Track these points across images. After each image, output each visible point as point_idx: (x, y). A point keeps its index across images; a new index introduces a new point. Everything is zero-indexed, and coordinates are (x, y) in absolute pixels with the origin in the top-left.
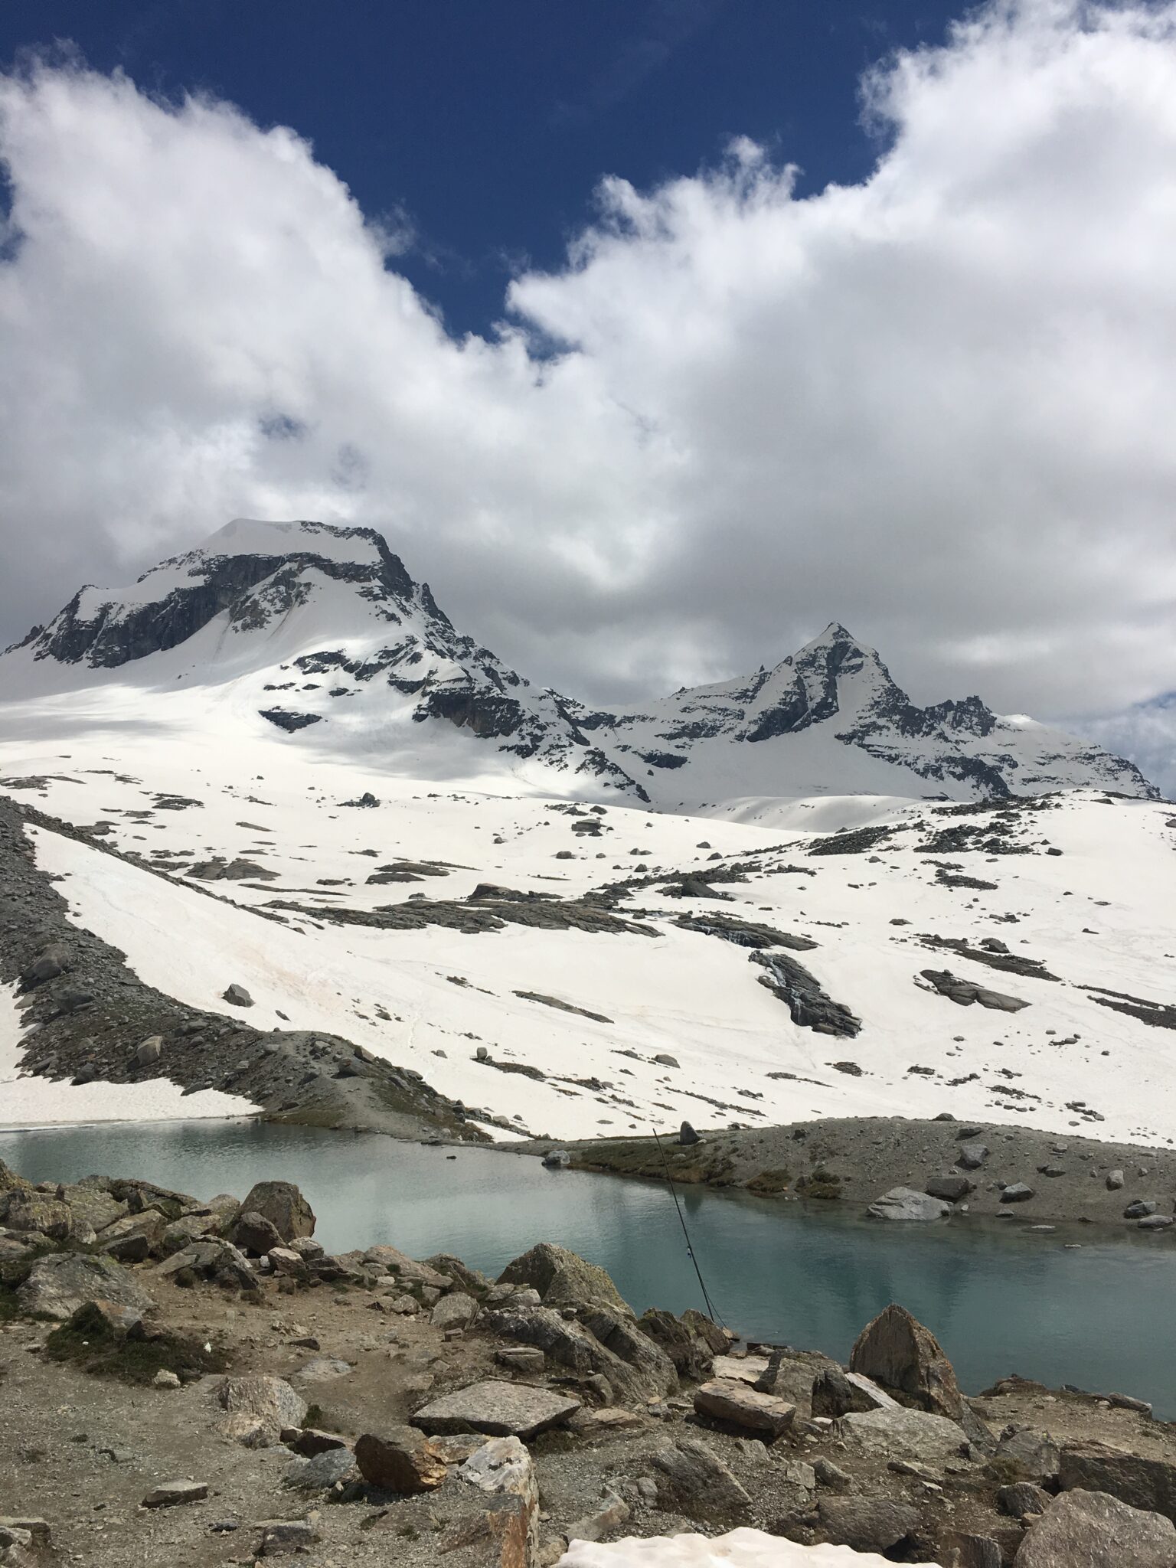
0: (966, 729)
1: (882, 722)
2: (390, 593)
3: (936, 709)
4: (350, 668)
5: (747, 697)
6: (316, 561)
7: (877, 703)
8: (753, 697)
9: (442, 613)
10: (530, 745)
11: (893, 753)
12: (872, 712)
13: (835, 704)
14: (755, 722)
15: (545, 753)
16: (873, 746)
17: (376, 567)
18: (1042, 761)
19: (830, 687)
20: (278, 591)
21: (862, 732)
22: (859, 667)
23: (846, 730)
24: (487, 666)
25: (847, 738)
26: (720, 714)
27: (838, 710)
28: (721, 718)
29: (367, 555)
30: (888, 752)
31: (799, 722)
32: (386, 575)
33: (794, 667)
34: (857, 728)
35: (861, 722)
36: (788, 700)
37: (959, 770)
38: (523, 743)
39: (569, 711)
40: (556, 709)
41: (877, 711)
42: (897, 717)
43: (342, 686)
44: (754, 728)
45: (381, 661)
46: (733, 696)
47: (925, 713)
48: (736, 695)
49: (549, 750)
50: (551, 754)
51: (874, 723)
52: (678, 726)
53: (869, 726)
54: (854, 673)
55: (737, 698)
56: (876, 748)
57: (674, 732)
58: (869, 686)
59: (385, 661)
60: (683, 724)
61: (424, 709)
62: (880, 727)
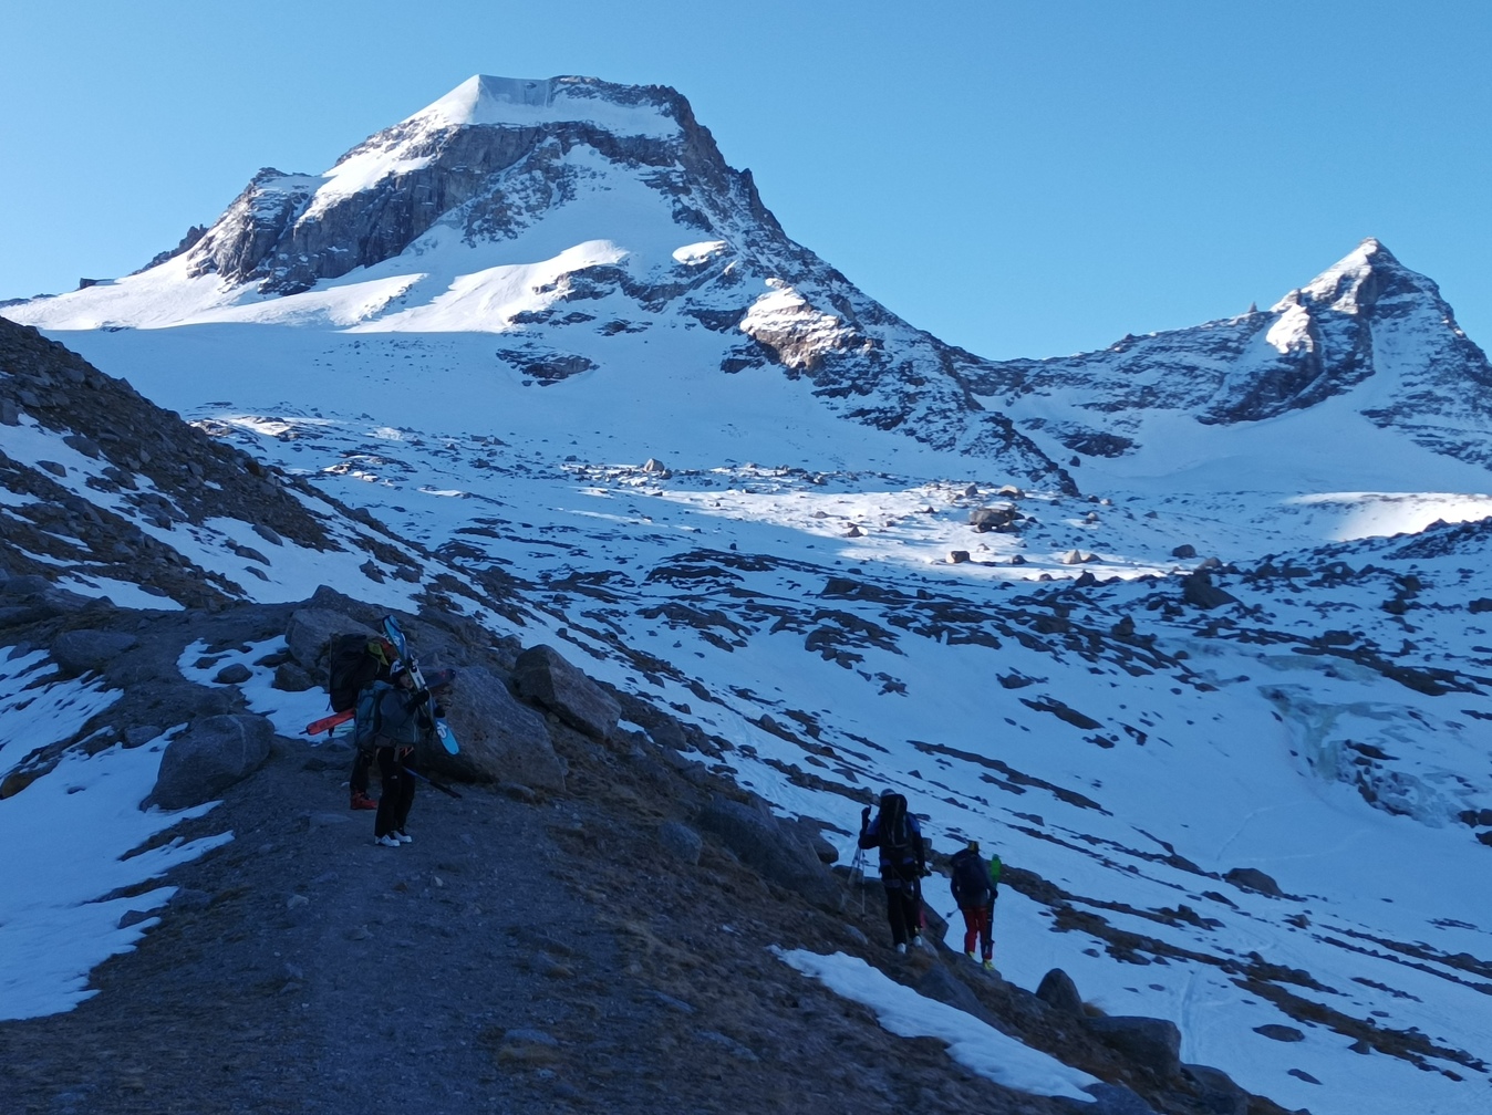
1: (1440, 392)
2: (696, 181)
4: (632, 290)
5: (1228, 349)
6: (588, 134)
7: (1433, 361)
8: (1238, 351)
9: (770, 214)
10: (897, 406)
11: (1459, 440)
12: (1427, 376)
13: (1367, 362)
14: (1240, 388)
15: (920, 419)
16: (1426, 427)
17: (674, 143)
19: (1361, 339)
20: (533, 179)
21: (1410, 406)
22: (1405, 309)
23: (1384, 403)
24: (836, 293)
25: (1381, 417)
26: (1184, 374)
27: (1372, 373)
28: (1188, 380)
29: (660, 126)
30: (1448, 438)
31: (1310, 388)
32: (689, 154)
33: (1304, 306)
34: (1401, 399)
35: (1409, 390)
36: (1293, 356)
38: (887, 405)
39: (956, 365)
40: (937, 360)
41: (1436, 374)
42: (1468, 384)
43: (621, 317)
44: (1237, 399)
45: (679, 280)
46: (1205, 348)
48: (1212, 346)
49: (927, 415)
50: (929, 422)
51: (1429, 393)
52: (1119, 391)
53: (1420, 397)
54: (1399, 316)
55: (1213, 351)
56: (1431, 431)
57: (1113, 400)
58: (1423, 337)
59: (684, 281)
60: (1127, 390)
61: (740, 352)
62: (1438, 399)
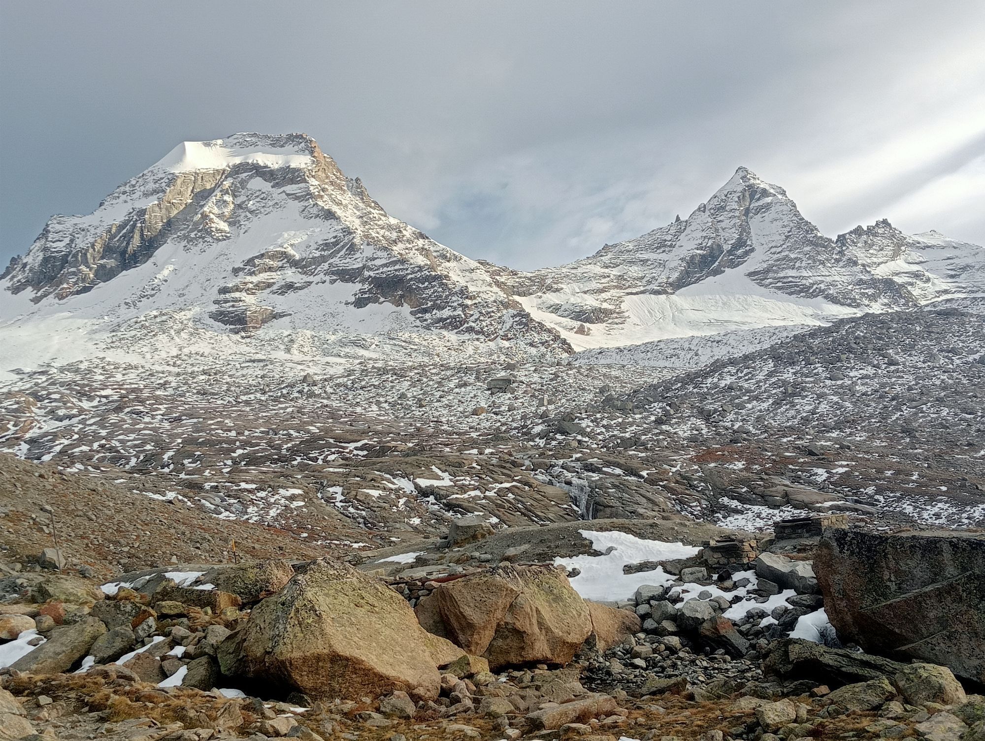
0: (878, 251)
1: (793, 255)
3: (847, 236)
4: (295, 264)
5: (665, 246)
7: (787, 237)
8: (672, 246)
10: (461, 314)
11: (807, 283)
14: (676, 269)
15: (476, 320)
16: (788, 277)
17: (310, 168)
18: (953, 273)
19: (743, 228)
23: (761, 266)
24: (421, 246)
26: (642, 265)
28: (644, 268)
31: (717, 263)
33: (707, 213)
34: (771, 263)
35: (776, 256)
36: (704, 245)
38: (456, 314)
41: (789, 244)
42: (808, 248)
43: (289, 281)
46: (653, 247)
47: (835, 241)
49: (479, 317)
50: (482, 321)
52: (603, 281)
53: (784, 259)
54: (764, 212)
55: (658, 248)
56: (790, 279)
57: (601, 286)
58: (780, 223)
59: (326, 253)
60: (608, 279)
61: (365, 293)
62: (791, 260)
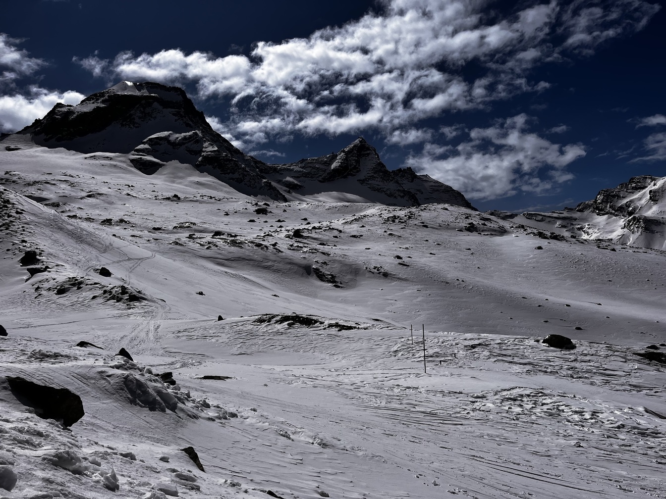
0: (406, 179)
2: (187, 114)
3: (396, 171)
7: (374, 168)
9: (209, 124)
12: (372, 171)
13: (359, 168)
17: (181, 103)
19: (358, 162)
21: (368, 179)
22: (368, 154)
23: (363, 178)
25: (362, 181)
26: (316, 169)
27: (360, 171)
30: (377, 187)
32: (185, 106)
33: (345, 153)
35: (368, 175)
36: (342, 165)
37: (402, 194)
42: (381, 174)
44: (328, 176)
47: (391, 173)
48: (323, 163)
51: (373, 176)
54: (366, 156)
56: (373, 185)
57: (299, 176)
58: (372, 162)
60: (302, 173)
61: (200, 162)
